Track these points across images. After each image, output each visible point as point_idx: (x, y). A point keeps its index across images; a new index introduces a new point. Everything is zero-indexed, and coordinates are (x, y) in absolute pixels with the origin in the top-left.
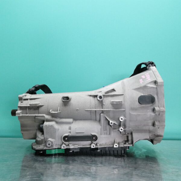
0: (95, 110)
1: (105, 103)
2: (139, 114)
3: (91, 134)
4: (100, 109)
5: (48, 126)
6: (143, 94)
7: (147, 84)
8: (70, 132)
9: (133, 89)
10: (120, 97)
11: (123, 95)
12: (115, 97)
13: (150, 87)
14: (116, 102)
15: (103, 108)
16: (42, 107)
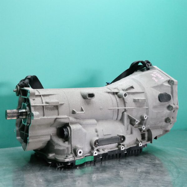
0: (118, 108)
1: (128, 101)
2: (159, 111)
3: (118, 135)
4: (122, 107)
5: (76, 130)
6: (160, 92)
7: (163, 83)
8: (98, 136)
9: (151, 87)
10: (141, 94)
11: (143, 92)
12: (135, 95)
13: (166, 85)
14: (141, 100)
15: (125, 107)
16: (63, 106)
